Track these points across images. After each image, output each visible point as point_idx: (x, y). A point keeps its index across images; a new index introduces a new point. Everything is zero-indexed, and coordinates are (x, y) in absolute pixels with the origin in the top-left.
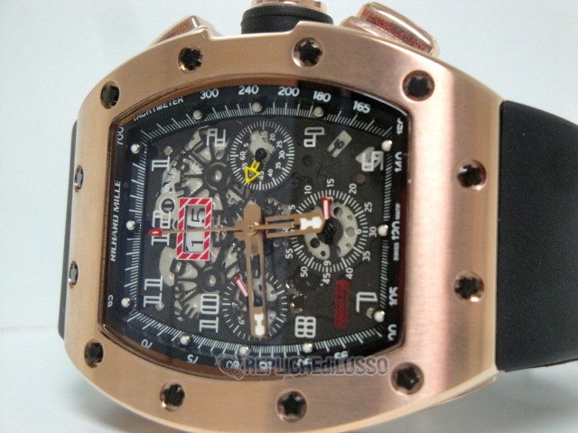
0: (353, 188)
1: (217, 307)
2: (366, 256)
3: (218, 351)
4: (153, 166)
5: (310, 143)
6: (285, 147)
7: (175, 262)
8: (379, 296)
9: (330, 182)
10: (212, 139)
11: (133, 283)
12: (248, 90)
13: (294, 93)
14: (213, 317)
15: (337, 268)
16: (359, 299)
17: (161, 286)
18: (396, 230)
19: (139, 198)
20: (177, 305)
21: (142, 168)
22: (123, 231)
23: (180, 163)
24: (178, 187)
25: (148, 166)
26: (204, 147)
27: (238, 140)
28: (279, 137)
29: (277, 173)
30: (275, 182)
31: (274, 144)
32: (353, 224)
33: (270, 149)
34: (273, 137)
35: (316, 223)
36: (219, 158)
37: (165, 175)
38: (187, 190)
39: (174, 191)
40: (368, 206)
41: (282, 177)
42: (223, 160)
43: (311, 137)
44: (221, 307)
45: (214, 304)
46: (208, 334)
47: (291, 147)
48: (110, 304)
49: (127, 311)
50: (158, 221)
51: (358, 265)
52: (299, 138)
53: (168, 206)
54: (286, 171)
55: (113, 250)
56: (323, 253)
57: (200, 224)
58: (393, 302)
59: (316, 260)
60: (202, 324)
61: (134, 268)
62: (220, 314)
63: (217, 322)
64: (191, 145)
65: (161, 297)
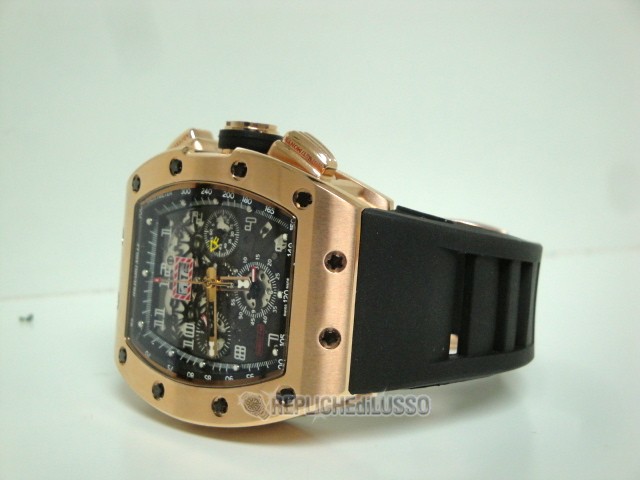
0: (269, 262)
1: (193, 333)
2: (274, 309)
3: (191, 362)
4: (163, 233)
5: (248, 228)
6: (235, 229)
7: (172, 300)
9: (257, 256)
10: (195, 218)
11: (148, 311)
12: (207, 192)
13: (231, 196)
14: (190, 339)
15: (259, 315)
16: (270, 338)
17: (163, 315)
19: (153, 254)
20: (173, 328)
21: (155, 234)
22: (140, 276)
24: (176, 249)
25: (159, 233)
26: (191, 222)
27: (209, 221)
29: (229, 246)
30: (228, 253)
31: (228, 226)
32: (270, 286)
34: (229, 221)
35: (247, 284)
36: (199, 231)
37: (169, 240)
38: (181, 251)
39: (174, 251)
40: (277, 275)
41: (232, 249)
43: (248, 224)
44: (196, 333)
45: (191, 330)
46: (187, 350)
47: (238, 229)
48: (132, 325)
49: (141, 330)
50: (164, 271)
51: (270, 315)
52: (242, 224)
53: (170, 261)
54: (234, 245)
56: (252, 304)
59: (248, 308)
60: (185, 344)
61: (149, 301)
62: (195, 338)
63: (193, 342)
64: (184, 221)
65: (163, 322)
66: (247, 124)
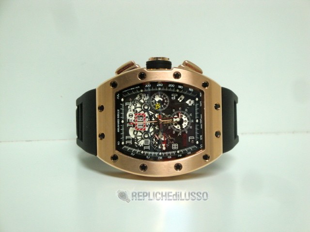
0: (186, 110)
1: (149, 143)
2: (191, 127)
3: (147, 154)
4: (126, 105)
5: (174, 98)
6: (166, 99)
7: (134, 131)
8: (195, 138)
9: (180, 108)
10: (144, 97)
11: (123, 138)
12: (160, 85)
13: (173, 86)
14: (148, 146)
15: (183, 131)
16: (189, 138)
17: (131, 138)
18: (201, 121)
19: (123, 113)
20: (136, 143)
21: (123, 105)
22: (121, 123)
23: (134, 103)
24: (134, 110)
25: (125, 104)
26: (141, 99)
27: (152, 97)
28: (164, 96)
29: (165, 106)
30: (164, 109)
31: (163, 98)
32: (186, 119)
33: (162, 100)
34: (162, 97)
35: (178, 120)
36: (146, 102)
37: (129, 107)
38: (137, 111)
39: (132, 112)
40: (191, 115)
41: (166, 108)
42: (147, 103)
44: (150, 143)
46: (147, 150)
47: (168, 99)
48: (119, 144)
49: (123, 146)
50: (129, 120)
51: (189, 130)
52: (170, 97)
53: (131, 116)
54: (167, 106)
55: (118, 129)
56: (178, 127)
57: (141, 120)
58: (201, 139)
59: (177, 129)
60: (145, 148)
61: (123, 133)
62: (150, 145)
63: (149, 147)
64: (137, 98)
65: (131, 141)
66: (157, 58)
